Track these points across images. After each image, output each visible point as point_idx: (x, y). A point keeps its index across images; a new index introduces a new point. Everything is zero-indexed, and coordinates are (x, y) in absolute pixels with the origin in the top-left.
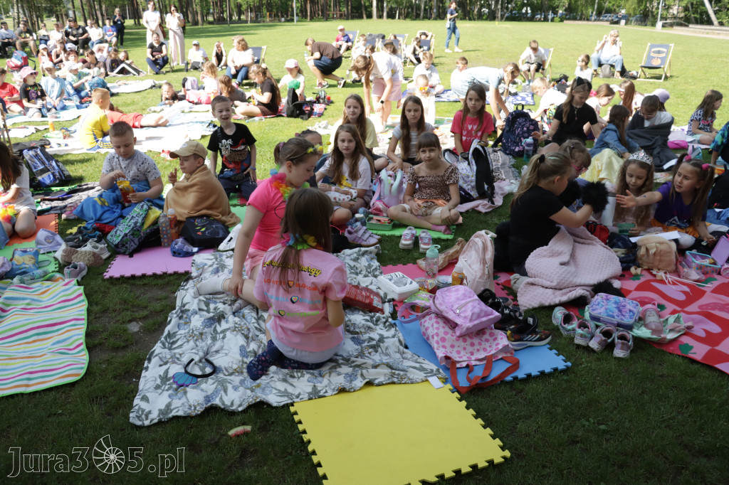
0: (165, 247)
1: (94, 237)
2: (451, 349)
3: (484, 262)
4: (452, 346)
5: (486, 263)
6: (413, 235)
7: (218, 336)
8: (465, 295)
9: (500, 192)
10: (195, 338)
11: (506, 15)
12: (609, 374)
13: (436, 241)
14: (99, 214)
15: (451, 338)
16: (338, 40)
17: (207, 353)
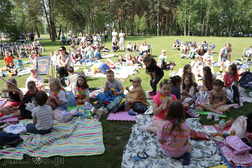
0: (126, 111)
1: (103, 106)
3: (243, 128)
4: (233, 158)
5: (244, 128)
6: (212, 115)
7: (147, 144)
8: (237, 139)
9: (242, 101)
10: (140, 144)
14: (104, 98)
15: (232, 154)
16: (175, 43)
17: (144, 150)
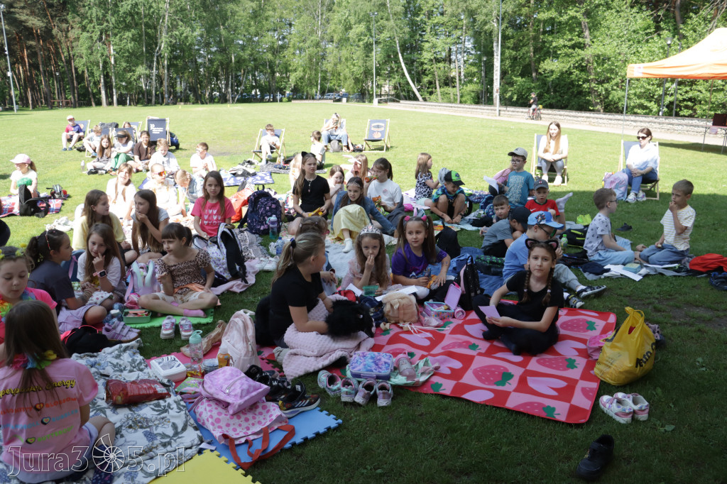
2: (227, 428)
3: (246, 340)
4: (228, 425)
5: (249, 341)
6: (173, 323)
8: (232, 375)
9: (252, 271)
11: (237, 97)
12: (377, 423)
13: (196, 327)
15: (225, 418)
16: (68, 131)
